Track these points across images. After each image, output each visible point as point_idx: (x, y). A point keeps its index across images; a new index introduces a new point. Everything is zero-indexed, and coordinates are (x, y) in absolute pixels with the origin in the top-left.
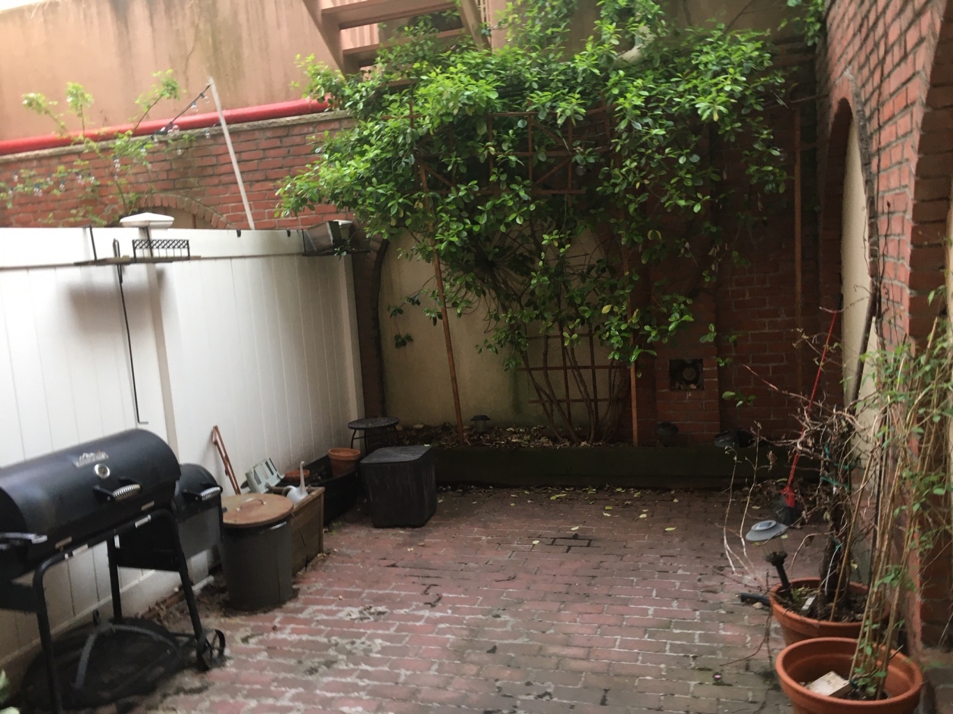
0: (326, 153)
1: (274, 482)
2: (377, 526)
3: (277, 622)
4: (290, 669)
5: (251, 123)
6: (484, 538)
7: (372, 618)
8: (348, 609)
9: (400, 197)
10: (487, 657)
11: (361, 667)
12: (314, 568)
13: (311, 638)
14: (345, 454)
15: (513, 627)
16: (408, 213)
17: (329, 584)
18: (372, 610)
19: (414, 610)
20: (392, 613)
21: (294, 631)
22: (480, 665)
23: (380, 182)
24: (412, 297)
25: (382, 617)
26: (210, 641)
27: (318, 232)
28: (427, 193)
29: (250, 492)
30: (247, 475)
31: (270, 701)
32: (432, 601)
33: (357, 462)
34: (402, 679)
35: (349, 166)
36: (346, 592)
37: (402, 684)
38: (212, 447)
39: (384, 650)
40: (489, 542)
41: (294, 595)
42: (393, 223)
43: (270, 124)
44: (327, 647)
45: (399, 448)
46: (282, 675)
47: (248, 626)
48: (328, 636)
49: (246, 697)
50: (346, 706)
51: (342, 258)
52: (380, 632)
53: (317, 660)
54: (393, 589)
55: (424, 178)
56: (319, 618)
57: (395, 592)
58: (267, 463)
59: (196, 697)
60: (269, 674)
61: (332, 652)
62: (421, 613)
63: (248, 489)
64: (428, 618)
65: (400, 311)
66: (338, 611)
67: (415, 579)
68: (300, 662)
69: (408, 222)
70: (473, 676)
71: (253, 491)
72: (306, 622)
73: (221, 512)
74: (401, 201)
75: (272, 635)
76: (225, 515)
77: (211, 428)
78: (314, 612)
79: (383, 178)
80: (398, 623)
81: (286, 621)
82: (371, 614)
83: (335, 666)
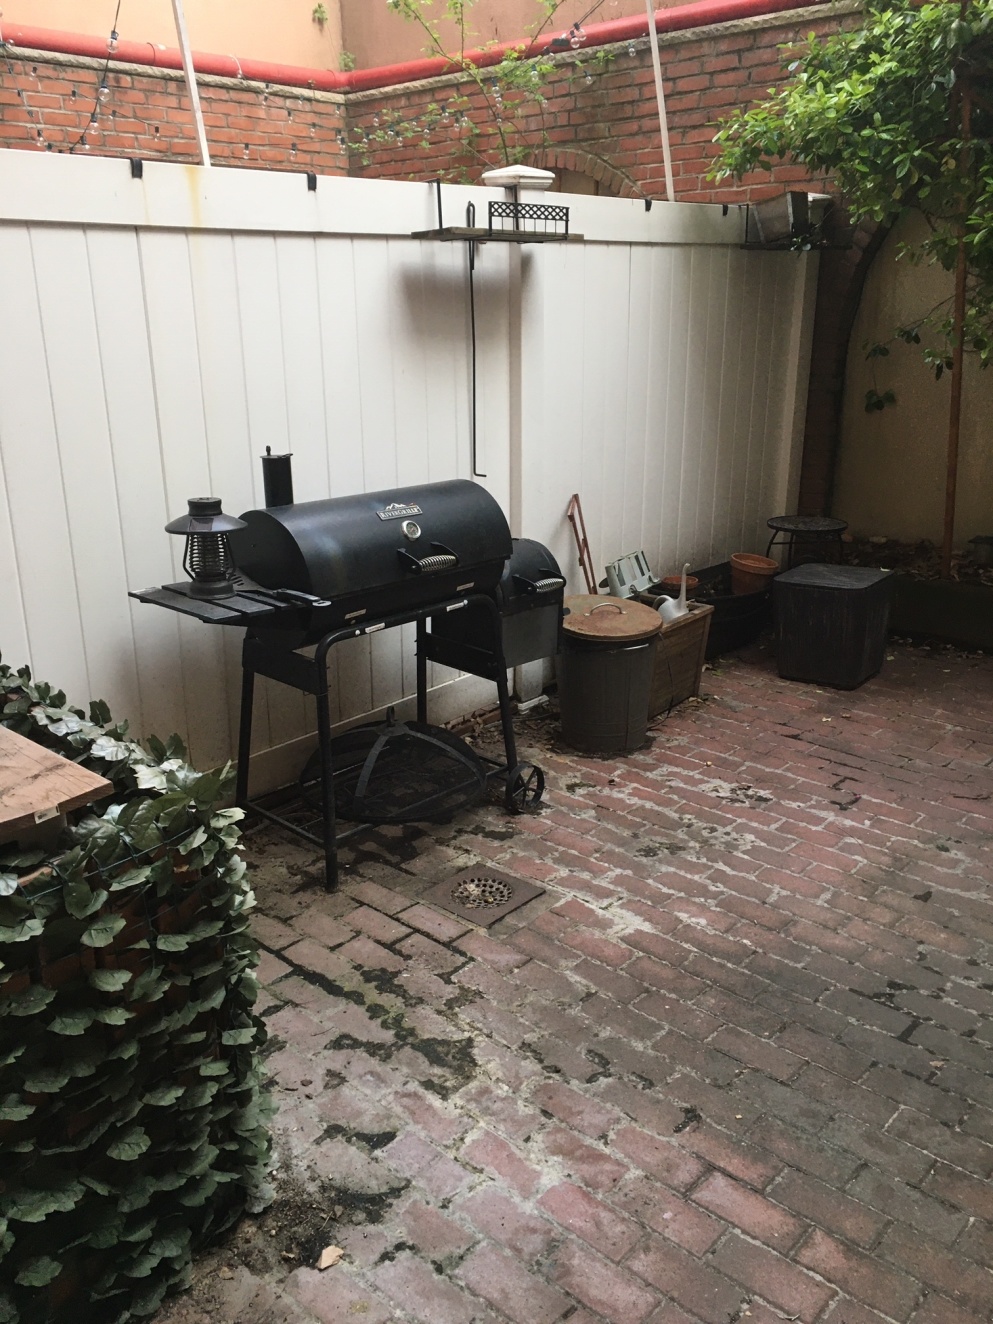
0: (805, 71)
1: (643, 585)
2: (783, 677)
3: (616, 775)
4: (622, 842)
5: (697, 29)
6: (949, 727)
7: (747, 804)
8: (717, 782)
9: (917, 149)
10: (911, 905)
11: (716, 865)
12: (681, 715)
13: (656, 808)
14: (755, 564)
15: (966, 871)
16: (927, 178)
17: (697, 742)
18: (750, 792)
19: (811, 807)
20: (778, 803)
21: (635, 793)
22: (900, 913)
23: (886, 121)
24: (908, 329)
25: (763, 805)
26: (526, 778)
27: (770, 210)
28: (967, 140)
29: (609, 594)
30: (608, 569)
31: (586, 876)
32: (843, 802)
33: (769, 578)
34: (773, 898)
35: (839, 90)
36: (719, 758)
37: (771, 904)
38: (568, 525)
39: (754, 851)
40: (956, 734)
41: (647, 745)
42: (897, 195)
43: (727, 28)
44: (677, 825)
45: (838, 567)
46: (609, 846)
47: (580, 770)
48: (682, 811)
49: (556, 861)
50: (686, 912)
51: (804, 256)
52: (755, 825)
53: (658, 839)
54: (788, 770)
55: (966, 114)
56: (673, 784)
57: (790, 775)
58: (637, 558)
59: (496, 843)
60: (591, 840)
61: (681, 834)
62: (823, 814)
63: (607, 590)
64: (831, 823)
65: (884, 352)
66: (702, 781)
67: (824, 764)
68: (635, 836)
69: (923, 193)
70: (884, 925)
71: (613, 593)
72: (656, 785)
73: (562, 612)
74: (916, 153)
75: (606, 791)
76: (566, 618)
77: (569, 496)
78: (671, 774)
79: (893, 115)
80: (784, 819)
81: (628, 777)
82: (747, 796)
83: (682, 854)
